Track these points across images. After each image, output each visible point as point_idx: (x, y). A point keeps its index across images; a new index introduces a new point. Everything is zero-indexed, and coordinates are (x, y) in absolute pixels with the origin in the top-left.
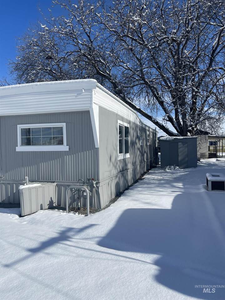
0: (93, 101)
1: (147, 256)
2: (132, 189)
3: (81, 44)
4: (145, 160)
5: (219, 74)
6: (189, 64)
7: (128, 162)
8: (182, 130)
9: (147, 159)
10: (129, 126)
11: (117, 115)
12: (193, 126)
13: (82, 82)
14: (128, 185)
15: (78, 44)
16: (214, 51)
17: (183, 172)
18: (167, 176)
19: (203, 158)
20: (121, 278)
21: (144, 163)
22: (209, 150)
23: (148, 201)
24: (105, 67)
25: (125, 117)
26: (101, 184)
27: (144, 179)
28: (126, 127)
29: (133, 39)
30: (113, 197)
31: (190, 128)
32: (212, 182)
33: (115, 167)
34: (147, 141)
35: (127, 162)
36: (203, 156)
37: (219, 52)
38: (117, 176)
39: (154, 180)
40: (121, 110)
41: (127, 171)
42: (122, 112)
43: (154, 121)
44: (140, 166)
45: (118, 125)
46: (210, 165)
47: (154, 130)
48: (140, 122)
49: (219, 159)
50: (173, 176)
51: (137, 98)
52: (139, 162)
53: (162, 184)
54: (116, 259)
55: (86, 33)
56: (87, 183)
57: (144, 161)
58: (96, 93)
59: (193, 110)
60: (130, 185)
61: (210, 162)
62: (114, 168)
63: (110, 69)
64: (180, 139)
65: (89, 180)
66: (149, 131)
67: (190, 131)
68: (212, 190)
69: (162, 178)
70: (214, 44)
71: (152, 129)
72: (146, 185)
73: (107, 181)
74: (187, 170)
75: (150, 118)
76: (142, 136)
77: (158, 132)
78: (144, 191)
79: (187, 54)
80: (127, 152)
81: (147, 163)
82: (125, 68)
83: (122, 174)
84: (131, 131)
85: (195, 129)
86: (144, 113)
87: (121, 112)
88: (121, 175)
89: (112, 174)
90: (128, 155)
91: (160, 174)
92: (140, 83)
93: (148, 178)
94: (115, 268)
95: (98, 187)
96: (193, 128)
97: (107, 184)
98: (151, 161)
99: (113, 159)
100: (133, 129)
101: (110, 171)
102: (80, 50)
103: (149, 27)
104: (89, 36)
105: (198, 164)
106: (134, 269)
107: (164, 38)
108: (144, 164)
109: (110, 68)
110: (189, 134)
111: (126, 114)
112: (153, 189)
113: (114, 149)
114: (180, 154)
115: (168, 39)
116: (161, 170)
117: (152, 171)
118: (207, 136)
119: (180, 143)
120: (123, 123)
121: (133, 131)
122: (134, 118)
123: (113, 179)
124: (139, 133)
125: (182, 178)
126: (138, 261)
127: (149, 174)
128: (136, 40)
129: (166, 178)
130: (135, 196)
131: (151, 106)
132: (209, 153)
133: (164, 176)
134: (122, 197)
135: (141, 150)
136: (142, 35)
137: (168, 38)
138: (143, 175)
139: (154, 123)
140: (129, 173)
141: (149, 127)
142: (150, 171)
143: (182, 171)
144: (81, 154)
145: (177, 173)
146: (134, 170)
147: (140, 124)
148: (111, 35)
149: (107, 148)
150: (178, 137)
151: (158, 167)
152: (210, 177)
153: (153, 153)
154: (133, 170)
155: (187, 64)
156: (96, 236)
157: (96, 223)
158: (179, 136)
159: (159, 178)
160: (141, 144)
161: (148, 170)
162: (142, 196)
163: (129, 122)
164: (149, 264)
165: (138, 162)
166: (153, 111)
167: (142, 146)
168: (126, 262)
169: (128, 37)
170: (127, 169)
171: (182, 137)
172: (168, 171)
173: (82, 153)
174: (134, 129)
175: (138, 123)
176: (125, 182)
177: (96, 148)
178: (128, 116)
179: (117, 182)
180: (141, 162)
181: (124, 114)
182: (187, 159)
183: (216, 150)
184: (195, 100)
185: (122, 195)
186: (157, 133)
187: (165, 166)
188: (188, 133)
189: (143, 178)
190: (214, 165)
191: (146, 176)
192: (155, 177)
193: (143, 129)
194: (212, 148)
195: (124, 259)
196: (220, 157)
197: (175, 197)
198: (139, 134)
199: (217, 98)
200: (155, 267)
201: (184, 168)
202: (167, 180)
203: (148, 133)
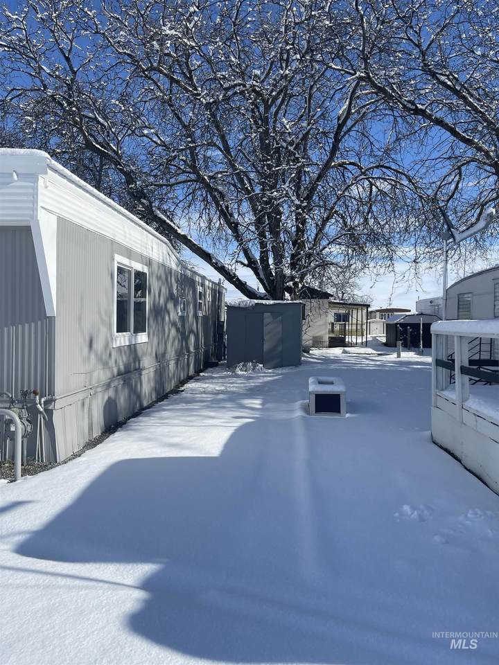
0: (40, 204)
1: (130, 570)
2: (148, 415)
3: (49, 74)
4: (192, 349)
5: (351, 176)
6: (287, 147)
7: (144, 354)
8: (274, 286)
9: (197, 347)
10: (146, 270)
11: (112, 242)
12: (296, 280)
13: (12, 155)
14: (141, 405)
15: (40, 73)
16: (340, 127)
17: (270, 376)
18: (235, 385)
19: (319, 348)
20: (45, 628)
21: (189, 356)
22: (332, 331)
23: (176, 440)
24: (108, 136)
25: (137, 248)
26: (58, 404)
27: (183, 391)
28: (139, 272)
29: (173, 80)
30: (97, 433)
31: (291, 284)
32: (316, 395)
33: (105, 365)
34: (197, 307)
35: (140, 352)
36: (317, 343)
37: (349, 130)
38: (108, 386)
39: (204, 392)
40: (125, 232)
41: (141, 375)
42: (128, 236)
43: (216, 263)
44: (177, 363)
45: (116, 265)
46: (327, 361)
47: (215, 283)
48: (180, 263)
49: (347, 349)
50: (248, 384)
51: (183, 212)
52: (173, 353)
53: (217, 402)
54: (48, 585)
55: (62, 52)
56: (19, 402)
57: (188, 351)
58: (48, 184)
59: (297, 245)
60: (145, 404)
61: (328, 355)
62: (100, 367)
63: (118, 139)
64: (266, 305)
65: (25, 394)
66: (203, 285)
67: (289, 290)
68: (316, 412)
69: (223, 388)
70: (341, 112)
71: (210, 281)
72: (184, 405)
73: (81, 396)
74: (280, 371)
75: (207, 257)
76: (182, 295)
77: (226, 289)
78: (174, 418)
79: (288, 127)
80: (140, 328)
81: (195, 356)
82: (155, 142)
83: (125, 381)
84: (154, 284)
85: (300, 286)
86: (194, 245)
87: (125, 237)
88: (122, 383)
89: (94, 381)
90: (143, 338)
91: (221, 380)
92: (189, 179)
93: (192, 390)
94: (39, 605)
95: (50, 413)
96: (296, 284)
97: (79, 404)
98: (206, 353)
99: (99, 345)
100: (159, 278)
101: (90, 373)
102: (45, 86)
103: (201, 55)
104: (68, 59)
105: (303, 358)
106: (85, 605)
107: (235, 86)
108: (188, 359)
109: (120, 139)
110: (287, 295)
111: (139, 242)
112: (195, 413)
113: (103, 321)
114: (266, 338)
115: (244, 89)
116: (227, 371)
117: (206, 375)
118: (325, 301)
119: (267, 315)
120: (130, 263)
121: (160, 283)
122: (163, 253)
123: (96, 392)
124: (175, 288)
125: (266, 389)
126: (101, 584)
127: (197, 380)
128: (178, 82)
129: (232, 389)
130: (151, 430)
131: (214, 232)
132: (329, 337)
133: (229, 385)
134: (117, 434)
135: (179, 325)
136: (190, 72)
137: (244, 86)
138: (183, 383)
139: (215, 268)
140: (145, 378)
141: (204, 278)
142: (201, 374)
143: (270, 373)
144: (9, 330)
145: (258, 378)
146: (161, 373)
147: (179, 268)
148: (120, 62)
149: (80, 319)
150: (264, 302)
151: (222, 365)
152: (314, 386)
153: (212, 334)
154: (156, 371)
155: (282, 147)
156: (17, 529)
157: (30, 498)
158: (267, 299)
159: (217, 388)
160: (180, 314)
161: (198, 371)
162: (166, 430)
163: (149, 263)
164: (127, 589)
165: (171, 353)
166: (217, 244)
167: (182, 318)
168: (70, 588)
169: (161, 72)
170: (139, 370)
171: (272, 302)
172: (240, 373)
173: (13, 329)
174: (161, 276)
175: (174, 266)
176: (134, 398)
177: (48, 317)
178: (146, 248)
179: (109, 398)
180: (180, 353)
181: (133, 243)
182: (280, 349)
183: (344, 332)
184: (303, 225)
185: (120, 429)
186: (224, 291)
187: (235, 364)
188: (286, 293)
189: (182, 389)
190: (336, 361)
191: (191, 385)
192: (208, 387)
193: (188, 281)
194: (337, 327)
195: (69, 581)
196: (351, 345)
197: (236, 430)
198: (175, 292)
199: (345, 223)
200: (140, 595)
201: (275, 367)
202: (233, 393)
203: (200, 289)
